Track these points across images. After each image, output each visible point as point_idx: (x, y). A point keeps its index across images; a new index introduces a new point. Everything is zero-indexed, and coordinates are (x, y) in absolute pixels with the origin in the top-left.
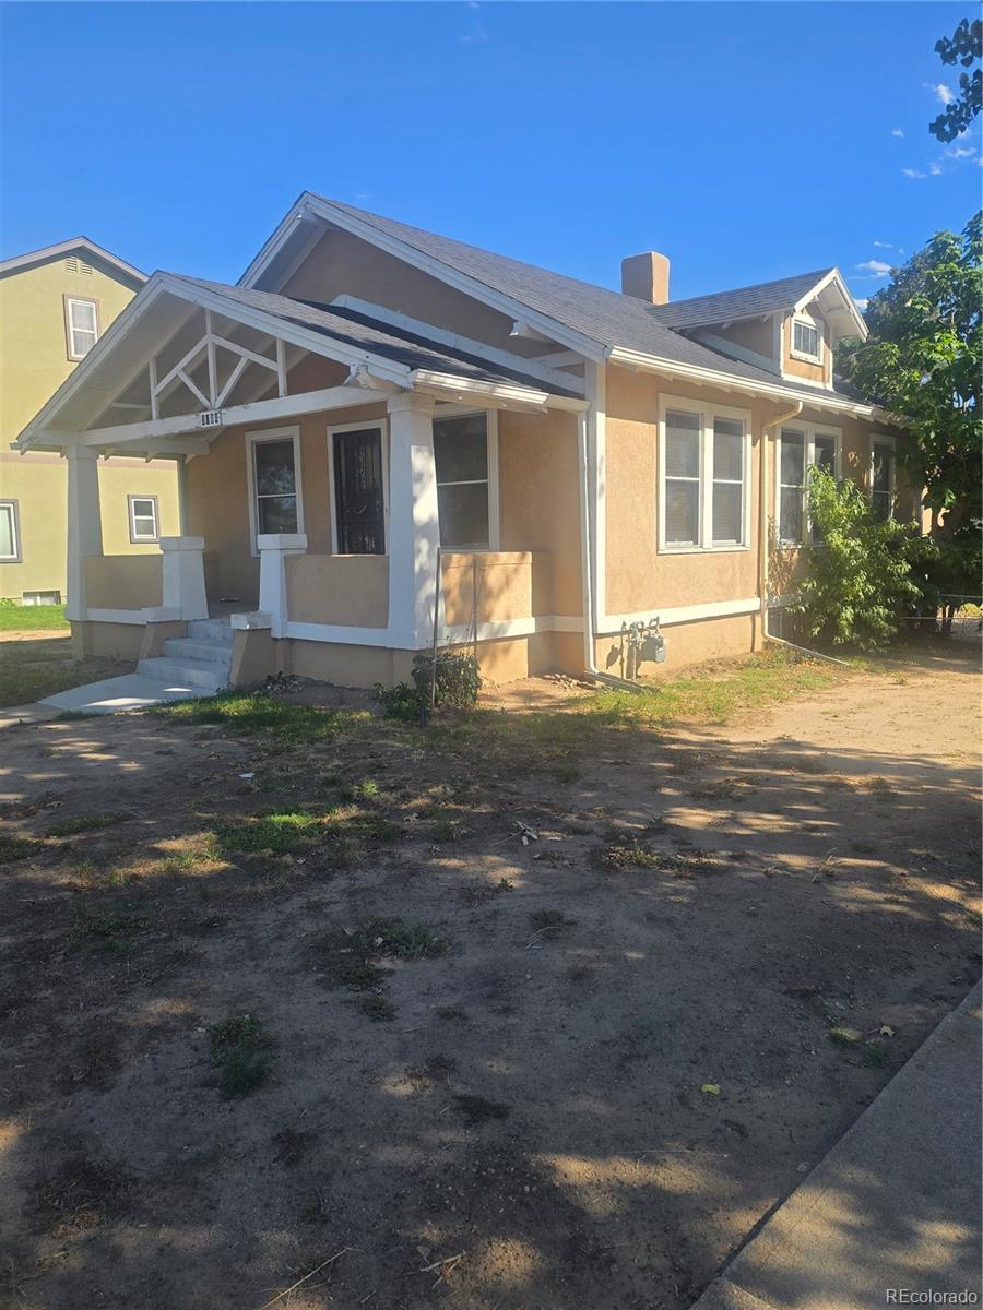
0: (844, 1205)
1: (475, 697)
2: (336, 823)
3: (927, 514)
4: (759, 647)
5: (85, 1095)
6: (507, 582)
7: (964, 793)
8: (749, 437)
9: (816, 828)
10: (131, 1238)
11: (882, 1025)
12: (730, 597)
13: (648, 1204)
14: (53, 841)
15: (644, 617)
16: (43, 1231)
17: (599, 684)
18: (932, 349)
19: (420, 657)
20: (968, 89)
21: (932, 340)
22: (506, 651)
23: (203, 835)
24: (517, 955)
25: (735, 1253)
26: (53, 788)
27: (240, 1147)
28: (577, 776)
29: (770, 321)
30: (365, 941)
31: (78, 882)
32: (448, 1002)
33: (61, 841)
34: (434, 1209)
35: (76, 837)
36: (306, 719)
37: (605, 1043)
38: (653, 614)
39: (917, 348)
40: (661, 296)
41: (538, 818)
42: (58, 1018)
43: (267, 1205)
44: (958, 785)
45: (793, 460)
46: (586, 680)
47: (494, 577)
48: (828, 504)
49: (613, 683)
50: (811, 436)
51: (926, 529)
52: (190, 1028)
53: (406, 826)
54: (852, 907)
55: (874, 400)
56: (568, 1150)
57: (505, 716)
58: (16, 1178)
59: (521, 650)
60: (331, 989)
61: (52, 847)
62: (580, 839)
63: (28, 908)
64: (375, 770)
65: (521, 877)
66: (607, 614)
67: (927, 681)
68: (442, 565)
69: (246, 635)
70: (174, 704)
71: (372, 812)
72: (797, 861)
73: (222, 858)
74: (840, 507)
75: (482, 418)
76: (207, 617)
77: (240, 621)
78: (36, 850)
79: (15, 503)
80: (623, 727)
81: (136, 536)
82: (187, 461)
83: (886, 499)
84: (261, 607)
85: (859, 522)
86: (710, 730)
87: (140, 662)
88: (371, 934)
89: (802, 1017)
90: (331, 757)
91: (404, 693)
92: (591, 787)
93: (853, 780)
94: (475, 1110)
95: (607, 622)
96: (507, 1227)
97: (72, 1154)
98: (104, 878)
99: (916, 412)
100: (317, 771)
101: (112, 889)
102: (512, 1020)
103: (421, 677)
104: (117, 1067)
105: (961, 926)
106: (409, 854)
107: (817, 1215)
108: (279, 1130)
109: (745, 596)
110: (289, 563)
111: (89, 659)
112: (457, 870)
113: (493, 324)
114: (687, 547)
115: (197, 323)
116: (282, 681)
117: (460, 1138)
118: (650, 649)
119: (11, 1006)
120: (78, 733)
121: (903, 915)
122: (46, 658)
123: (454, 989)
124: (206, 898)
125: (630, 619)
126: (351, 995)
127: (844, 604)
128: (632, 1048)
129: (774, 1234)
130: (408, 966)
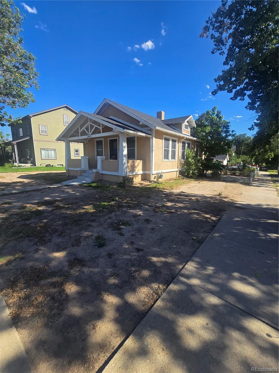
0: (196, 264)
1: (133, 184)
2: (112, 204)
3: (204, 156)
4: (177, 177)
5: (76, 247)
6: (138, 165)
7: (210, 200)
8: (177, 143)
9: (188, 206)
10: (86, 270)
11: (199, 236)
12: (173, 169)
13: (165, 263)
14: (66, 206)
15: (160, 171)
16: (72, 269)
17: (152, 182)
18: (206, 129)
19: (124, 177)
20: (218, 87)
21: (206, 128)
22: (138, 176)
23: (91, 206)
24: (143, 226)
25: (180, 271)
26: (65, 197)
27: (102, 256)
28: (150, 197)
29: (181, 123)
30: (118, 223)
31: (71, 213)
32: (133, 233)
33: (67, 206)
34: (133, 265)
35: (70, 206)
36: (105, 187)
37: (157, 239)
38: (161, 171)
39: (203, 129)
40: (163, 118)
41: (144, 204)
42: (70, 235)
43: (107, 265)
44: (209, 199)
45: (184, 147)
46: (150, 181)
47: (136, 164)
48: (189, 154)
49: (155, 182)
50: (187, 143)
51: (203, 159)
52: (92, 237)
53: (123, 205)
54: (194, 218)
55: (196, 137)
56: (153, 256)
57: (138, 187)
58: (66, 260)
59: (140, 176)
60: (113, 231)
61: (66, 207)
62: (151, 207)
63: (63, 217)
64: (117, 196)
65: (142, 213)
66: (154, 171)
67: (203, 182)
68: (128, 162)
69: (95, 173)
70: (84, 184)
71: (118, 203)
72: (186, 211)
73: (94, 209)
74: (191, 154)
75: (134, 137)
76: (88, 169)
77: (94, 171)
78: (64, 207)
79: (55, 149)
80: (157, 189)
81: (76, 156)
82: (85, 143)
83: (197, 153)
84: (98, 168)
85: (193, 157)
86: (170, 190)
87: (78, 177)
88: (119, 222)
89: (187, 236)
90: (110, 194)
91: (121, 183)
92: (152, 199)
93: (193, 198)
94: (138, 250)
95: (154, 172)
96: (144, 268)
97: (75, 257)
98: (75, 212)
99: (202, 139)
100: (108, 196)
101: (77, 214)
102: (143, 236)
103: (124, 180)
104: (81, 243)
105: (210, 221)
106: (124, 209)
107: (192, 266)
108: (108, 253)
109: (175, 168)
110: (102, 161)
111: (69, 176)
112: (132, 212)
113: (137, 122)
114: (167, 160)
115: (87, 120)
116: (101, 180)
117: (136, 254)
118: (161, 177)
119: (62, 233)
120: (68, 188)
121: (202, 219)
122: (62, 176)
123: (133, 231)
124: (92, 216)
125: (158, 172)
126: (117, 232)
127: (191, 170)
128: (162, 240)
129: (185, 269)
130: (126, 227)
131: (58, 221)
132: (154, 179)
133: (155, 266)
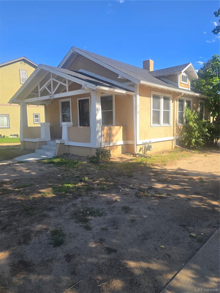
0: (192, 273)
1: (110, 159)
2: (79, 186)
3: (212, 118)
4: (173, 148)
5: (23, 246)
6: (117, 133)
8: (171, 101)
9: (186, 188)
10: (33, 277)
11: (201, 233)
12: (167, 136)
13: (148, 272)
14: (16, 189)
15: (147, 141)
16: (14, 275)
17: (137, 156)
18: (213, 81)
19: (97, 149)
21: (213, 79)
22: (117, 148)
23: (49, 189)
24: (119, 216)
25: (168, 283)
26: (16, 178)
27: (57, 258)
28: (132, 176)
29: (176, 75)
31: (22, 199)
32: (104, 226)
33: (18, 190)
34: (100, 272)
35: (22, 189)
36: (72, 163)
37: (138, 236)
38: (149, 140)
39: (209, 81)
40: (152, 69)
41: (123, 186)
42: (17, 229)
43: (63, 271)
45: (181, 106)
46: (134, 155)
47: (114, 132)
48: (189, 116)
49: (141, 156)
50: (185, 100)
51: (211, 121)
52: (47, 231)
53: (94, 187)
54: (195, 206)
55: (200, 92)
56: (130, 260)
57: (116, 163)
58: (8, 264)
59: (120, 148)
60: (77, 223)
61: (16, 191)
62: (133, 190)
63: (11, 204)
64: (87, 174)
65: (120, 199)
66: (140, 140)
67: (212, 155)
68: (103, 129)
69: (59, 144)
70: (43, 160)
71: (87, 184)
72: (182, 196)
73: (54, 194)
74: (192, 116)
75: (111, 96)
76: (50, 140)
77: (58, 141)
78: (13, 192)
79: (8, 115)
80: (143, 165)
81: (35, 123)
82: (46, 106)
83: (202, 114)
84: (63, 138)
85: (196, 120)
86: (162, 166)
87: (36, 150)
88: (86, 211)
89: (183, 231)
90: (78, 172)
91: (94, 158)
92: (136, 179)
93: (195, 178)
94: (110, 251)
95: (139, 142)
96: (116, 277)
97: (20, 259)
98: (28, 198)
99: (209, 95)
100: (75, 175)
101: (30, 200)
102: (118, 231)
103: (98, 154)
104: (30, 239)
106: (95, 193)
107: (186, 275)
108: (66, 254)
109: (170, 136)
110: (69, 128)
111: (24, 149)
112: (105, 197)
113: (114, 75)
114: (157, 125)
115: (49, 75)
116: (67, 155)
117: (106, 257)
118: (149, 148)
119: (7, 226)
120: (22, 166)
121: (206, 208)
122: (15, 149)
123: (105, 223)
124: (50, 202)
125: (144, 141)
126: (82, 224)
127: (193, 138)
128: (145, 237)
129: (176, 279)
130: (95, 218)
131: (3, 210)
132: (140, 151)
133: (132, 274)
